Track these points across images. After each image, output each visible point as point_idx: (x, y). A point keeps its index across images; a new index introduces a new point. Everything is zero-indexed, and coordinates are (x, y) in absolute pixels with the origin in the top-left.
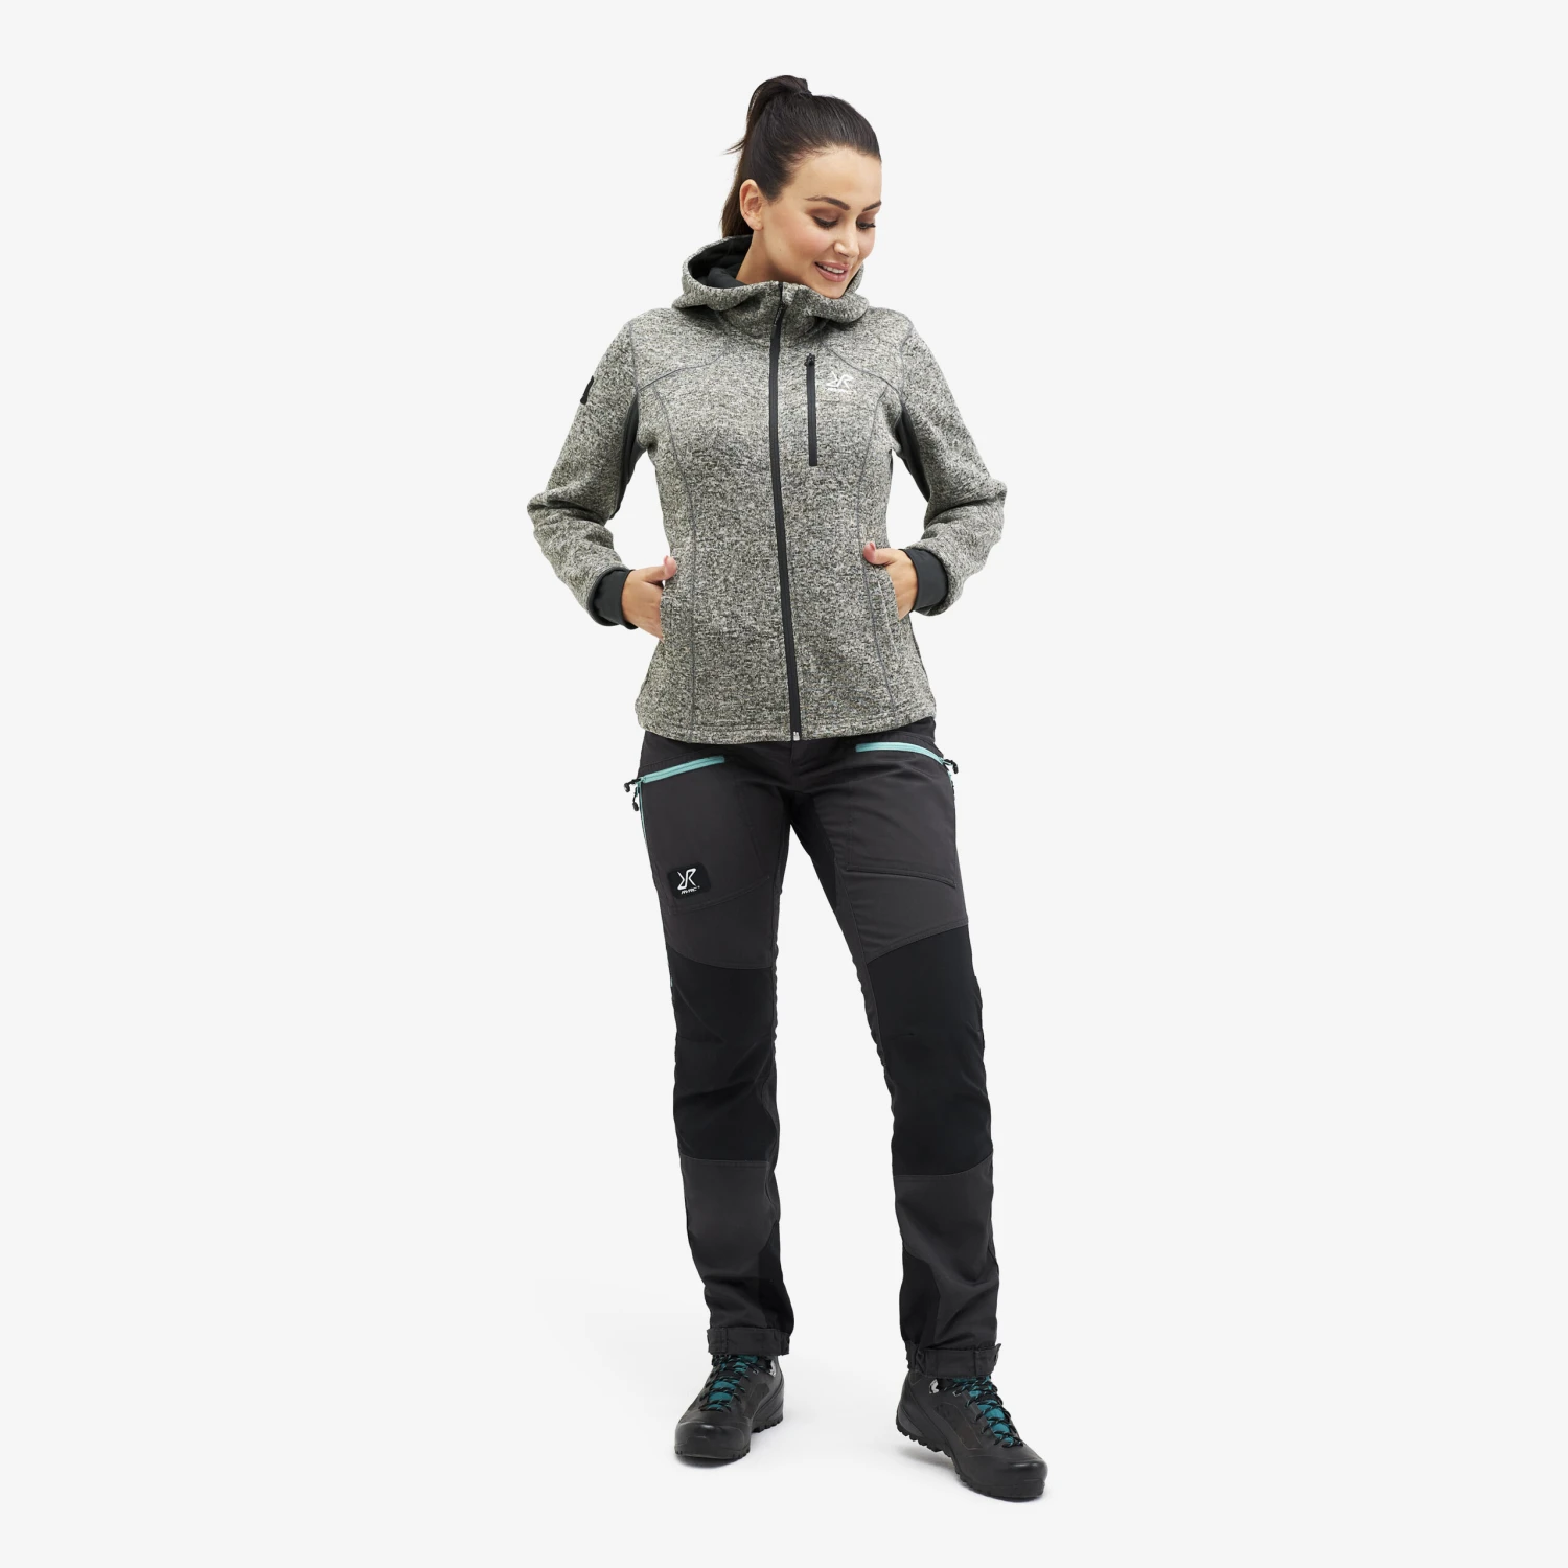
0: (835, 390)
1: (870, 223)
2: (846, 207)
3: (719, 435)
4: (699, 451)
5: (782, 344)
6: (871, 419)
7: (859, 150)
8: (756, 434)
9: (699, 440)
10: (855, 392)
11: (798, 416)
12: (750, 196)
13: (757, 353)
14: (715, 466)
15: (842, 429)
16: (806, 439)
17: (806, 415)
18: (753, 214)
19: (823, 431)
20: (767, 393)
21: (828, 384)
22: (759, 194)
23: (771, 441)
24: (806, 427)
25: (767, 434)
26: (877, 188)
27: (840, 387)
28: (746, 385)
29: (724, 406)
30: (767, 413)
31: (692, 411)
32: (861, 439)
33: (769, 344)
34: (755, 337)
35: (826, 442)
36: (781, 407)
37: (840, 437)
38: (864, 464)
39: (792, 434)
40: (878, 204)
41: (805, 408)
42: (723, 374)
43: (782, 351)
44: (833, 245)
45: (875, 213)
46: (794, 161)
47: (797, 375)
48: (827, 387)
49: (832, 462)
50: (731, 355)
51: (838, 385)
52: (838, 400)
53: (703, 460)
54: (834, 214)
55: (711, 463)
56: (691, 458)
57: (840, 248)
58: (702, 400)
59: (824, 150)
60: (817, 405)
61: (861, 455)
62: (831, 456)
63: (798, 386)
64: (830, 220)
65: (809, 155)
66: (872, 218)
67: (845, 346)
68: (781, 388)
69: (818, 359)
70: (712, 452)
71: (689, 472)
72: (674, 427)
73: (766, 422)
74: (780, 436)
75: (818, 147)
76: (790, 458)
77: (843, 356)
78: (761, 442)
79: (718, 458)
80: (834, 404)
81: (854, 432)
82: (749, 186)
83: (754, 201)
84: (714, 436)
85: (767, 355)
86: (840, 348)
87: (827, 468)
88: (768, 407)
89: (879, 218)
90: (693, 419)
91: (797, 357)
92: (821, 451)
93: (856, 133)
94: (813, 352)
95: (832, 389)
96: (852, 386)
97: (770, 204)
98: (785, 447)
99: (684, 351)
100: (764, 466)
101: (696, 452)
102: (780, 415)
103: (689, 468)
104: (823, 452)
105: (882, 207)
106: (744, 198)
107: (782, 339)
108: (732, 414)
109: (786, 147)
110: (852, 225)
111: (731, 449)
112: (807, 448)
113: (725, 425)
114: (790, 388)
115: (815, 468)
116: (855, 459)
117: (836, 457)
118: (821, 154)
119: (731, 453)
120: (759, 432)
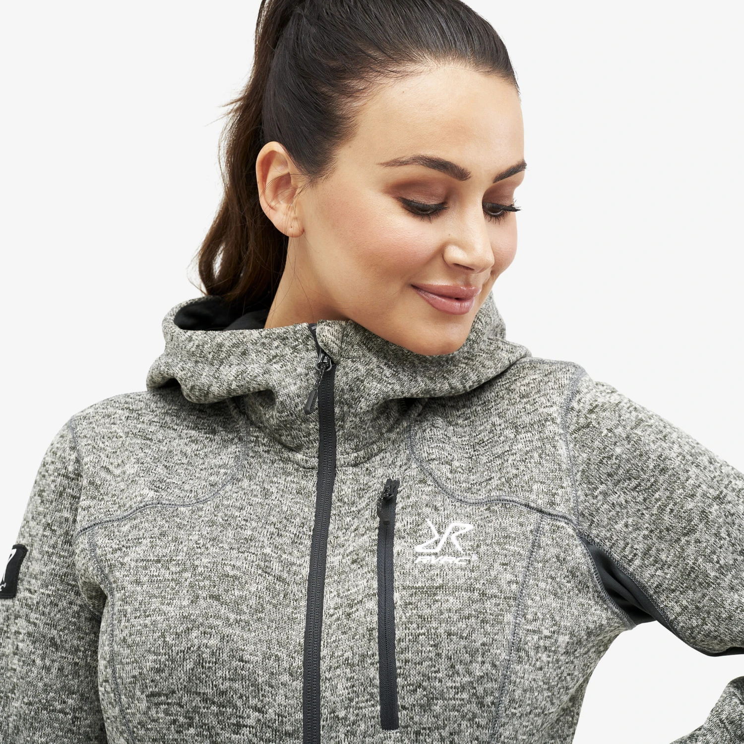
0: (433, 560)
1: (507, 203)
2: (461, 174)
3: (200, 663)
4: (159, 694)
5: (341, 458)
6: (509, 617)
7: (477, 65)
8: (278, 659)
9: (159, 671)
10: (475, 557)
11: (360, 623)
12: (276, 172)
13: (295, 481)
14: (190, 725)
15: (447, 648)
16: (373, 673)
17: (376, 618)
18: (282, 206)
19: (409, 655)
20: (306, 571)
21: (419, 548)
22: (291, 168)
23: (305, 677)
24: (375, 646)
25: (299, 661)
26: (517, 138)
27: (443, 552)
28: (268, 550)
29: (217, 598)
30: (302, 616)
31: (156, 603)
32: (488, 666)
33: (315, 462)
34: (291, 450)
35: (415, 679)
36: (330, 601)
37: (443, 664)
38: (497, 716)
39: (348, 663)
40: (520, 167)
41: (372, 604)
42: (226, 525)
43: (340, 476)
44: (441, 252)
45: (516, 184)
46: (352, 94)
47: (362, 530)
48: (416, 555)
49: (427, 720)
50: (245, 483)
51: (438, 549)
52: (439, 581)
53: (167, 713)
54: (440, 190)
55: (181, 719)
56: (143, 705)
57: (455, 254)
58: (178, 583)
59: (410, 67)
60: (396, 596)
61: (489, 700)
62: (426, 708)
63: (362, 554)
64: (433, 202)
65: (381, 80)
66: (510, 196)
67: (456, 464)
68: (333, 559)
69: (403, 490)
70: (185, 699)
71: (142, 732)
72: (119, 636)
73: (297, 634)
74: (323, 666)
75: (398, 62)
76: (342, 714)
77: (450, 486)
78: (285, 678)
79: (196, 710)
80: (431, 592)
81: (473, 654)
82: (272, 153)
83: (283, 182)
84: (189, 665)
85: (311, 484)
86: (445, 469)
87: (417, 733)
88: (304, 603)
89: (520, 196)
90: (154, 623)
91: (366, 488)
92: (405, 698)
93: (468, 33)
94: (396, 474)
95: (425, 560)
96: (468, 544)
97: (313, 183)
98: (334, 689)
100: (289, 728)
101: (153, 695)
102: (326, 620)
103: (142, 724)
104: (409, 700)
105: (527, 173)
106: (264, 178)
107: (339, 449)
108: (232, 617)
109: (334, 70)
110: (475, 209)
111: (223, 693)
112: (376, 691)
113: (213, 642)
114: (348, 560)
115: (394, 734)
116: (474, 707)
117: (437, 709)
118: (405, 75)
119: (223, 699)
120: (283, 654)
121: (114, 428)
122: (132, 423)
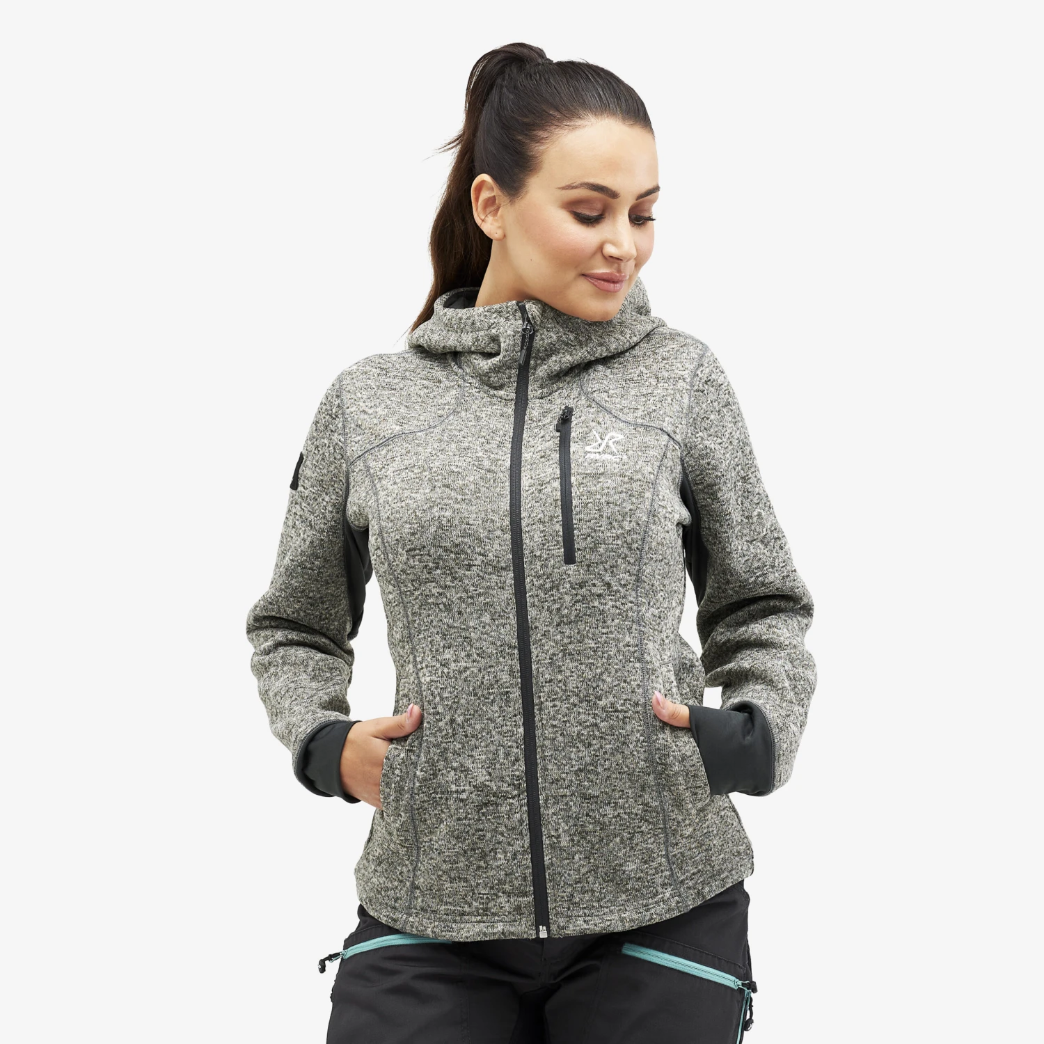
0: (598, 457)
1: (647, 215)
2: (614, 195)
3: (440, 527)
4: (415, 549)
5: (531, 394)
6: (648, 495)
7: (624, 119)
8: (492, 521)
9: (413, 534)
10: (625, 457)
11: (548, 496)
12: (485, 195)
13: (498, 408)
14: (437, 568)
15: (607, 511)
16: (559, 527)
17: (559, 493)
18: (490, 219)
19: (582, 516)
20: (508, 464)
21: (588, 448)
22: (497, 192)
23: (512, 531)
24: (559, 511)
25: (507, 521)
26: (653, 169)
27: (604, 452)
28: (480, 454)
29: (448, 486)
30: (507, 492)
31: (407, 493)
32: (633, 524)
33: (513, 396)
34: (495, 388)
35: (586, 531)
36: (525, 482)
37: (604, 522)
38: (641, 558)
39: (540, 521)
40: (656, 189)
41: (557, 484)
42: (451, 439)
43: (530, 405)
44: (601, 248)
45: (653, 201)
46: (539, 140)
47: (547, 438)
48: (586, 453)
49: (595, 558)
50: (463, 414)
51: (601, 449)
52: (602, 470)
53: (420, 561)
54: (599, 206)
55: (431, 564)
56: (404, 558)
57: (610, 250)
58: (420, 479)
59: (578, 122)
60: (573, 479)
61: (635, 546)
62: (594, 549)
63: (548, 452)
64: (595, 214)
65: (559, 131)
66: (649, 210)
67: (611, 392)
68: (526, 455)
69: (576, 413)
70: (432, 551)
71: (404, 576)
72: (384, 516)
73: (505, 505)
74: (524, 523)
75: (569, 119)
76: (538, 553)
77: (608, 405)
78: (499, 533)
79: (440, 557)
80: (596, 477)
81: (624, 515)
82: (483, 182)
83: (491, 202)
84: (433, 529)
85: (510, 410)
86: (604, 396)
87: (589, 566)
88: (508, 484)
89: (657, 209)
90: (407, 505)
91: (549, 411)
92: (579, 543)
93: (618, 98)
94: (571, 404)
95: (592, 456)
96: (621, 448)
97: (512, 202)
98: (532, 538)
99: (403, 410)
100: (503, 565)
101: (410, 550)
102: (524, 494)
103: (403, 571)
104: (583, 545)
105: (660, 193)
106: (477, 199)
107: (530, 388)
108: (459, 497)
109: (526, 124)
110: (623, 219)
111: (457, 545)
112: (560, 539)
113: (449, 514)
114: (537, 456)
115: (573, 567)
116: (626, 550)
117: (601, 550)
118: (575, 128)
119: (458, 549)
120: (496, 518)
121: (369, 382)
122: (381, 378)
